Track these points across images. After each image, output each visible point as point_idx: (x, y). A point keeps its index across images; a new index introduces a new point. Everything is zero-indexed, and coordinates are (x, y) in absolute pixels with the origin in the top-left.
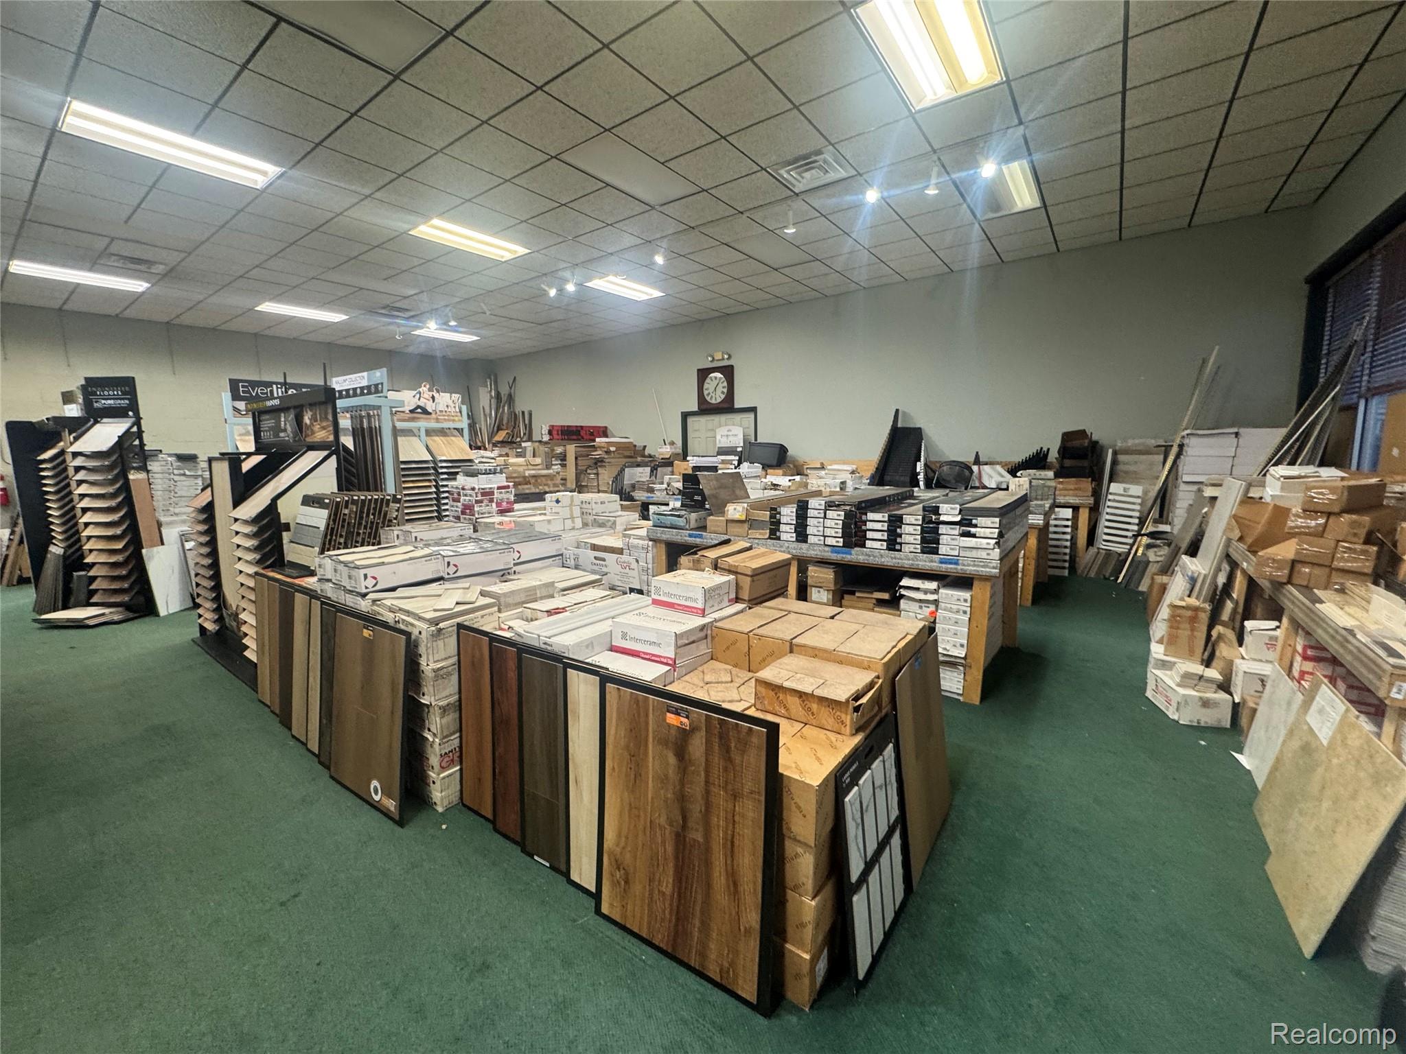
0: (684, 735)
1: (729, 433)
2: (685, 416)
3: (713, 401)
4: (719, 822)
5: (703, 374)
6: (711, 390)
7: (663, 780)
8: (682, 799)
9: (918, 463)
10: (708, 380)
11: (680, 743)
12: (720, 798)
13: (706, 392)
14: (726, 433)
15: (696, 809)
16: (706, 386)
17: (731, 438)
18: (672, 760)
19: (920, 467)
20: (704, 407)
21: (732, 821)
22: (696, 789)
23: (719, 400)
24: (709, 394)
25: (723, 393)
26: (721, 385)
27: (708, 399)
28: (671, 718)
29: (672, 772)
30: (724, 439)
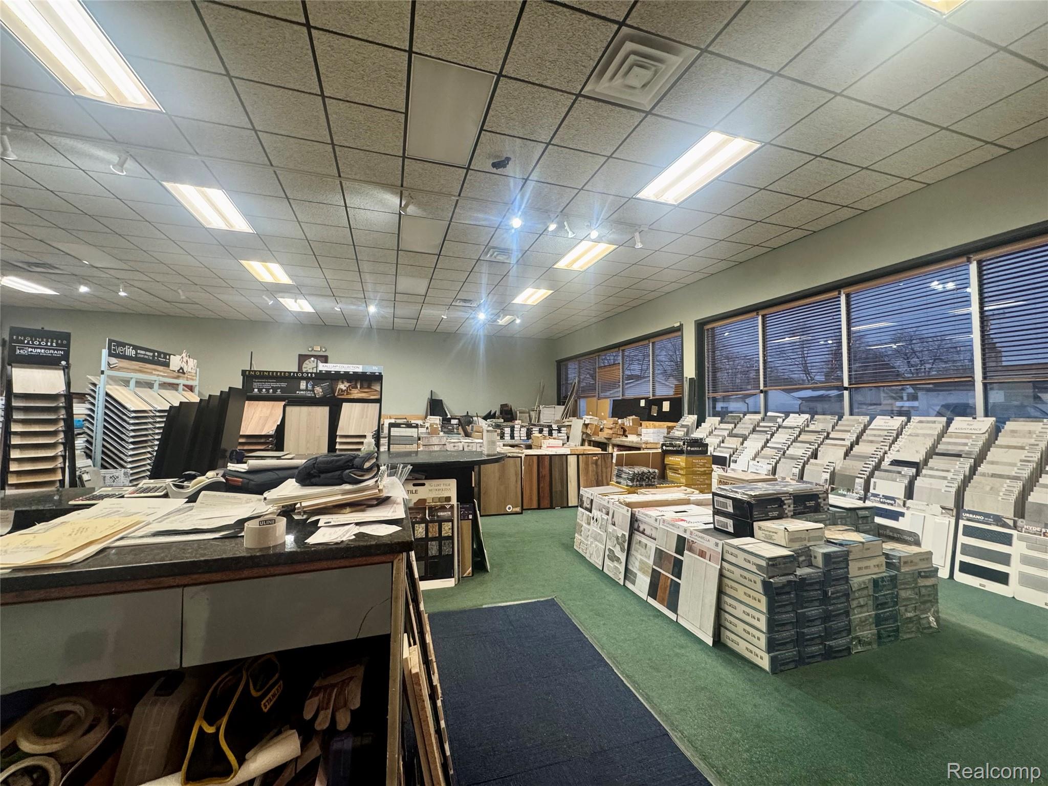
0: (597, 460)
4: (604, 475)
7: (593, 471)
8: (597, 473)
11: (596, 462)
12: (604, 470)
15: (600, 475)
18: (594, 466)
21: (606, 473)
22: (600, 471)
28: (594, 458)
29: (595, 469)
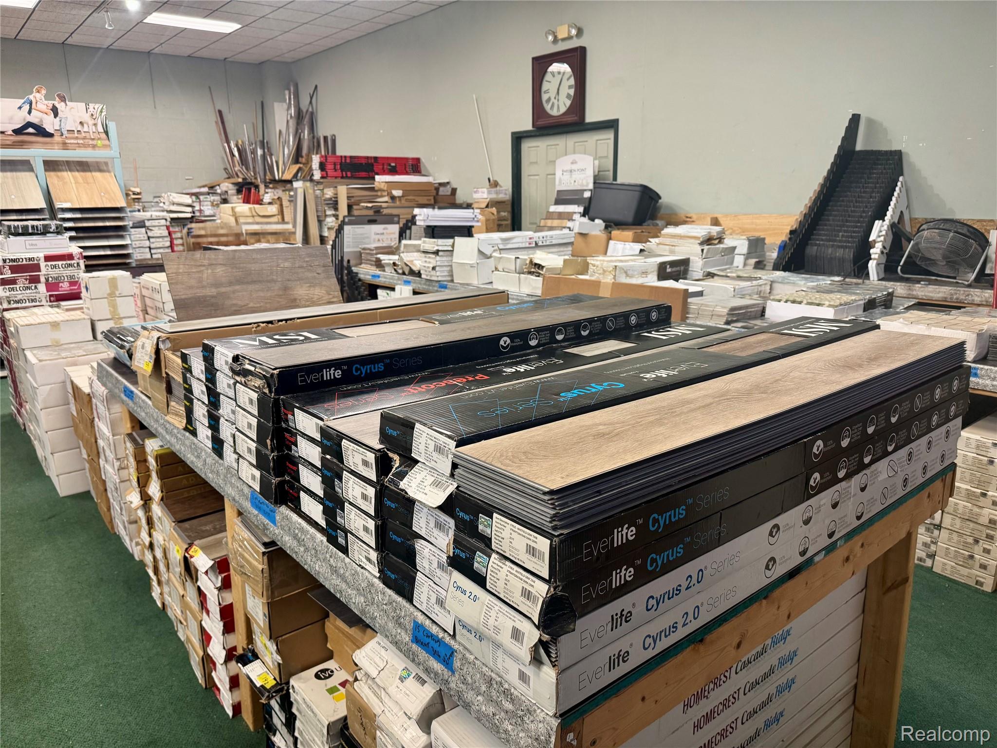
1: (574, 167)
2: (518, 139)
3: (554, 112)
5: (541, 65)
6: (552, 94)
9: (878, 224)
10: (548, 77)
13: (545, 97)
14: (568, 167)
16: (545, 86)
17: (576, 176)
19: (879, 231)
20: (540, 123)
23: (563, 110)
24: (549, 100)
25: (568, 96)
26: (565, 82)
27: (548, 107)
30: (566, 176)
